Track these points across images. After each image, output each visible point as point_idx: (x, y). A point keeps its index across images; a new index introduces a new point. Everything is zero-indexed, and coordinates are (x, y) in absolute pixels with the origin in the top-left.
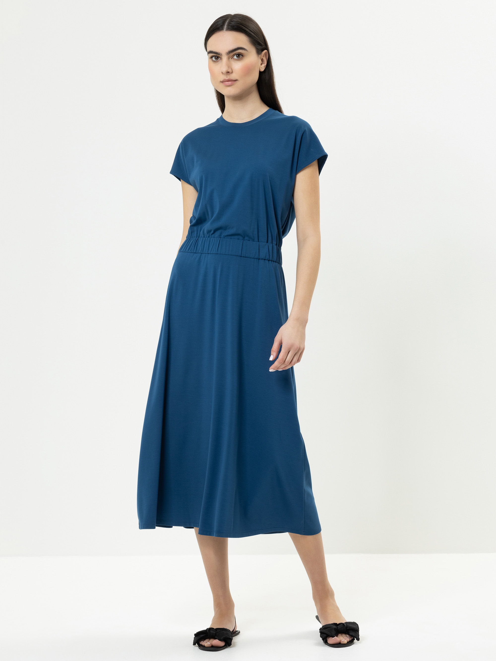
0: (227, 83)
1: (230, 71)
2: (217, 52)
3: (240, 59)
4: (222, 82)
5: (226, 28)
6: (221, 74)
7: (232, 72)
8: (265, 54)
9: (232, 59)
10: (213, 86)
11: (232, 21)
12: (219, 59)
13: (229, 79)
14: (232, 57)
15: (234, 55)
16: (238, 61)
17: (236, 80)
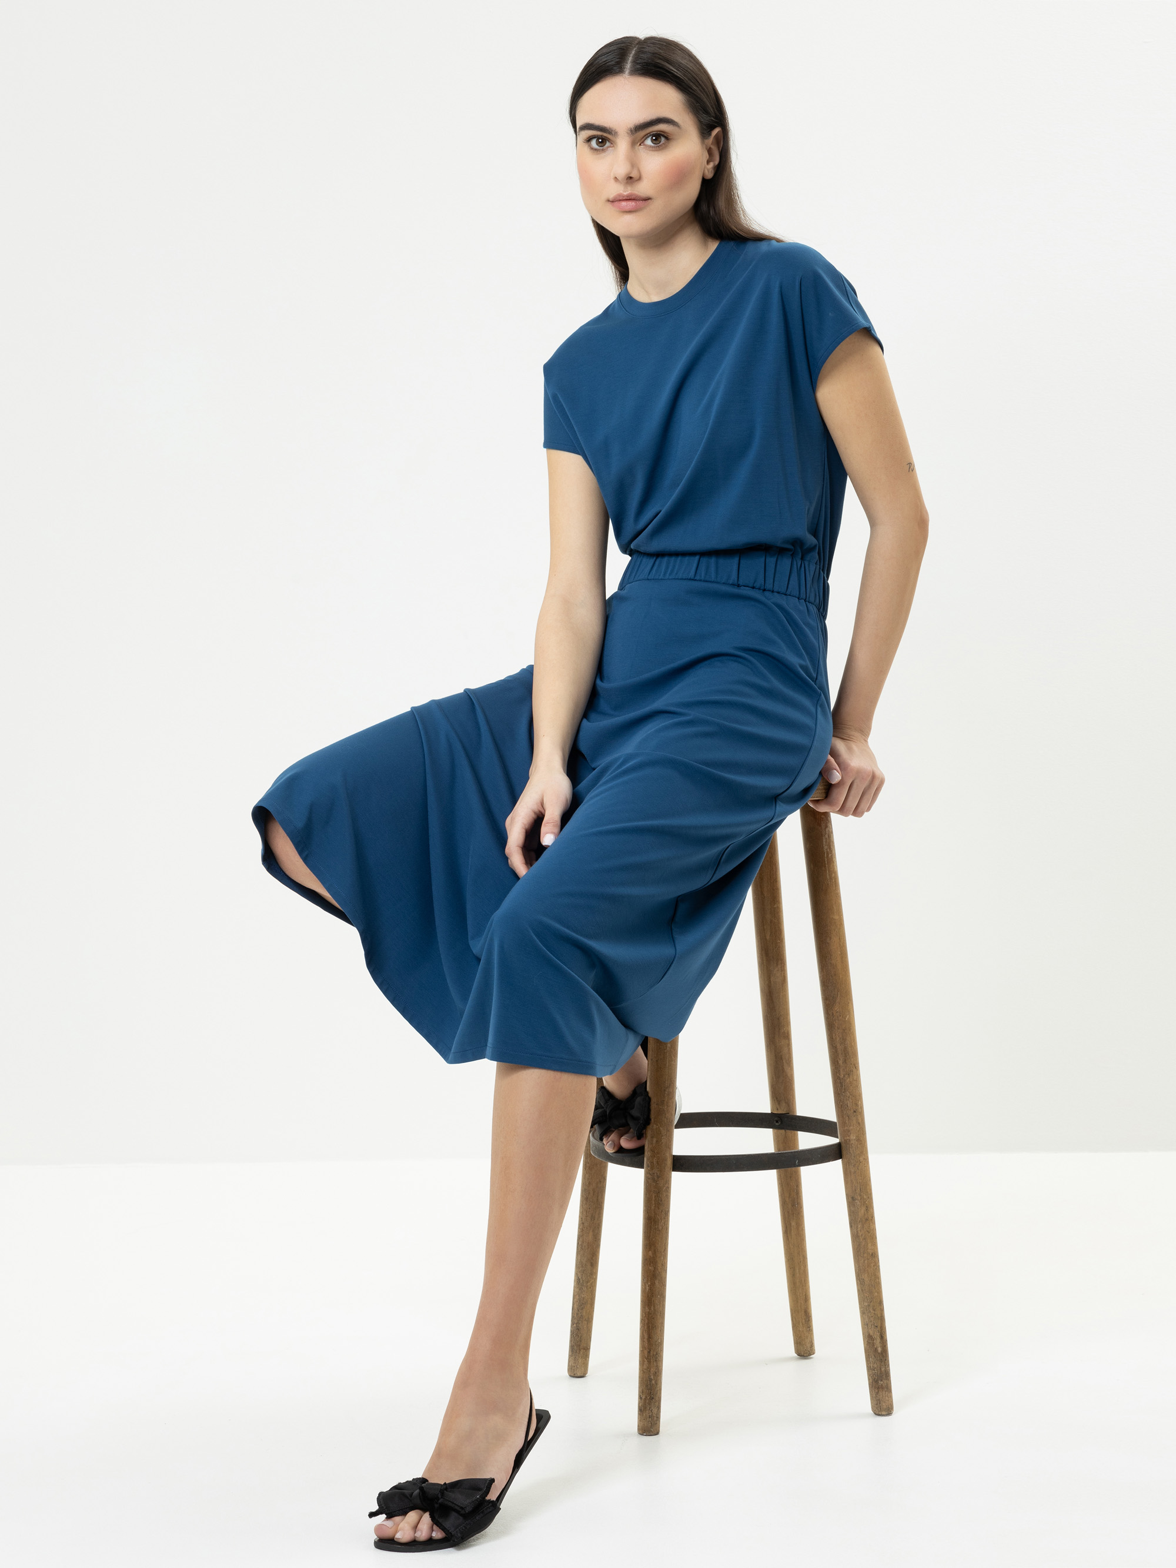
0: (624, 203)
1: (634, 174)
2: (606, 125)
3: (661, 148)
4: (612, 201)
5: (631, 68)
6: (612, 181)
7: (640, 179)
8: (717, 136)
9: (640, 145)
10: (589, 211)
11: (643, 52)
12: (606, 145)
13: (631, 195)
14: (642, 142)
15: (646, 137)
16: (656, 150)
17: (647, 199)
